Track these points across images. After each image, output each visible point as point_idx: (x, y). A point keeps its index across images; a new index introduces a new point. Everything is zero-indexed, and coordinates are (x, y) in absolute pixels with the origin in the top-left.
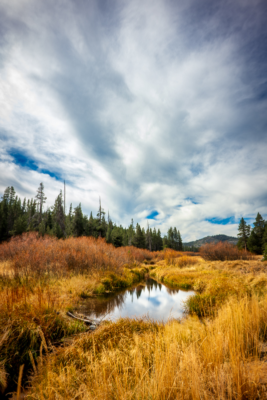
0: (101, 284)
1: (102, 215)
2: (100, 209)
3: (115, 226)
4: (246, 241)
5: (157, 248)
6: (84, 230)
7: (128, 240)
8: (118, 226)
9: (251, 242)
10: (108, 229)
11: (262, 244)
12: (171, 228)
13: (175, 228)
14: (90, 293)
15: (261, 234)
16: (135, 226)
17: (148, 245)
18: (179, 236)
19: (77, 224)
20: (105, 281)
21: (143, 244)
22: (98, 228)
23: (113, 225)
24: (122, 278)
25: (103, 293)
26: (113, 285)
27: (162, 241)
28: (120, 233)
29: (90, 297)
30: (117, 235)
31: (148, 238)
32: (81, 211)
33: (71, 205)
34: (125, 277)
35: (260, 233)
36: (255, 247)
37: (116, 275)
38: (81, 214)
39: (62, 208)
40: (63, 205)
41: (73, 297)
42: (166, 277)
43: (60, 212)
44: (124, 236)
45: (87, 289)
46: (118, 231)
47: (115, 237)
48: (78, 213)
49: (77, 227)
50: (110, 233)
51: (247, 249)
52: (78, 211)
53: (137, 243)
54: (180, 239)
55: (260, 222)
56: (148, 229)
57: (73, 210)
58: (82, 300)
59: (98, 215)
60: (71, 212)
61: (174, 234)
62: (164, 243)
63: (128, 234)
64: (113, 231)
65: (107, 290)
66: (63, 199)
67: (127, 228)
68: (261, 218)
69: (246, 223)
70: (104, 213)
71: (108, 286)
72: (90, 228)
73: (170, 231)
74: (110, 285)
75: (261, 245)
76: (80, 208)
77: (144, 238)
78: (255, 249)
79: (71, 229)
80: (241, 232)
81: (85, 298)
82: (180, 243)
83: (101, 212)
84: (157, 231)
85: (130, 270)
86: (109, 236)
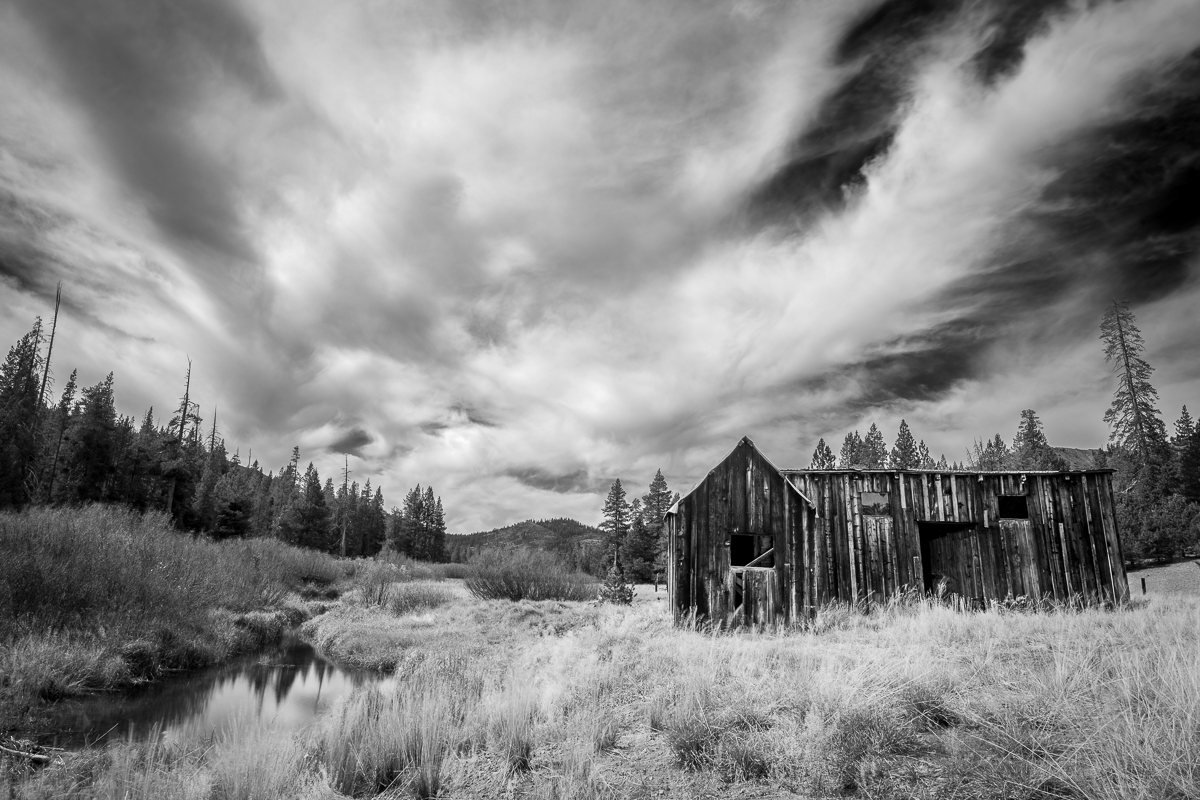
0: (119, 659)
1: (190, 425)
2: (185, 404)
3: (235, 464)
4: (619, 544)
5: (364, 545)
6: (112, 470)
7: (271, 514)
8: (244, 463)
9: (630, 546)
10: (206, 473)
11: (657, 555)
12: (418, 489)
13: (430, 490)
14: (75, 686)
15: (658, 528)
16: (302, 470)
17: (338, 534)
18: (440, 516)
19: (88, 445)
20: (135, 648)
21: (321, 532)
22: (169, 465)
23: (229, 458)
24: (197, 643)
25: (121, 685)
26: (163, 663)
27: (384, 527)
28: (246, 488)
29: (71, 696)
30: (232, 495)
31: (341, 512)
32: (109, 402)
33: (73, 377)
34: (211, 638)
35: (656, 525)
36: (638, 563)
37: (180, 633)
38: (110, 413)
39: (32, 383)
40: (39, 372)
41: (12, 697)
42: (338, 641)
43: (22, 395)
44: (257, 500)
45: (66, 673)
46: (241, 483)
47: (225, 501)
48: (98, 407)
49: (84, 456)
50: (210, 487)
51: (619, 565)
52: (100, 402)
53: (301, 527)
54: (440, 523)
55: (659, 495)
56: (345, 486)
57: (78, 396)
58: (40, 704)
59: (173, 423)
60: (69, 399)
61: (423, 506)
62: (389, 531)
63: (275, 491)
64: (223, 480)
65: (139, 675)
66: (43, 354)
67: (276, 474)
68: (664, 485)
69: (625, 494)
70: (197, 420)
71: (142, 666)
72: (137, 462)
73: (414, 496)
74: (150, 662)
75: (651, 559)
76: (107, 393)
77: (327, 513)
78: (636, 567)
79: (62, 460)
80: (608, 518)
81: (53, 700)
82: (439, 535)
83: (187, 413)
84: (373, 493)
85: (237, 617)
86: (206, 496)
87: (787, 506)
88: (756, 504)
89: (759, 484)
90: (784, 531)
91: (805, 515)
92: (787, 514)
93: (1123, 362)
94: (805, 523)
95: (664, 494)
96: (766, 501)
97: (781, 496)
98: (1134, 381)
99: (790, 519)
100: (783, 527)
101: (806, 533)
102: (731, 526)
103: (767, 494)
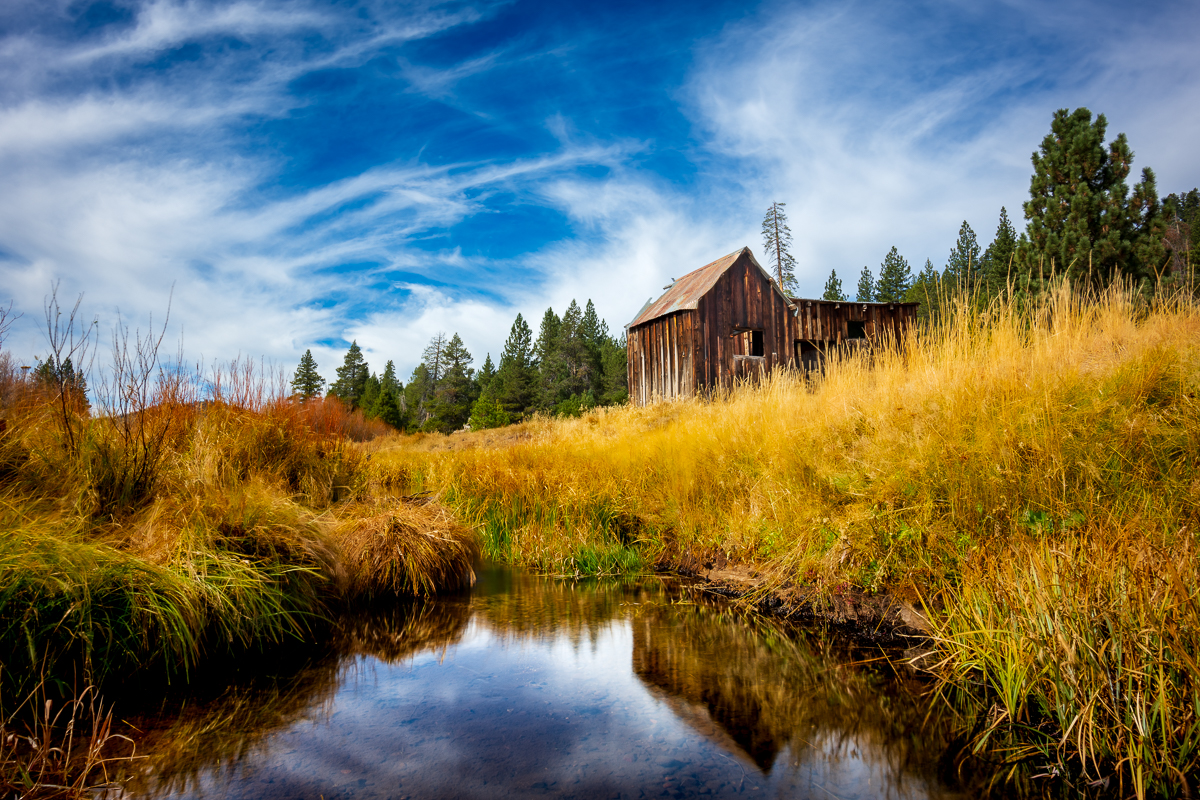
87: (773, 307)
88: (751, 304)
89: (752, 287)
90: (771, 327)
91: (786, 314)
92: (773, 314)
93: (776, 256)
94: (786, 322)
95: (359, 366)
96: (758, 301)
97: (769, 298)
98: (783, 272)
99: (776, 317)
100: (770, 323)
101: (787, 329)
102: (735, 322)
103: (759, 296)
